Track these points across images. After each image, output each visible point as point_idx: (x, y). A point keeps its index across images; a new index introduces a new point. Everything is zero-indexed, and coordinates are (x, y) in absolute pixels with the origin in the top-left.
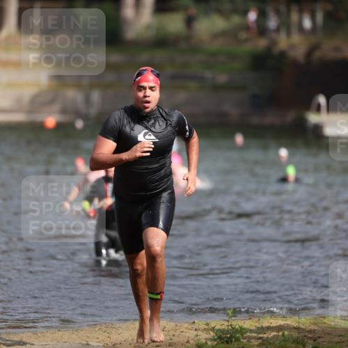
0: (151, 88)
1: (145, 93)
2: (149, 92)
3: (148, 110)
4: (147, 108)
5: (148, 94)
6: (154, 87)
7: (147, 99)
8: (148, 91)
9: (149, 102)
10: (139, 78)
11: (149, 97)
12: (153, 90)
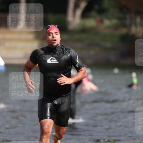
1: (53, 36)
3: (55, 44)
4: (55, 43)
8: (54, 34)
9: (55, 40)
10: (48, 29)
11: (55, 37)
12: (56, 34)
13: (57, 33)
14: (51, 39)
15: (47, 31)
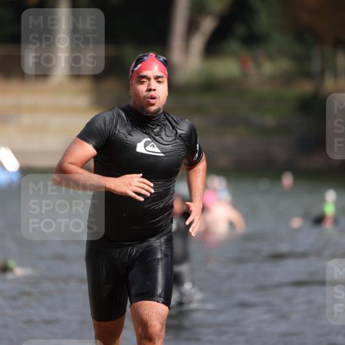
0: (157, 78)
1: (149, 85)
2: (154, 84)
3: (153, 108)
4: (153, 105)
5: (153, 87)
6: (160, 77)
7: (152, 93)
8: (153, 82)
9: (154, 98)
10: (139, 66)
11: (155, 90)
12: (159, 82)
13: (160, 80)
14: (145, 94)
15: (136, 69)
